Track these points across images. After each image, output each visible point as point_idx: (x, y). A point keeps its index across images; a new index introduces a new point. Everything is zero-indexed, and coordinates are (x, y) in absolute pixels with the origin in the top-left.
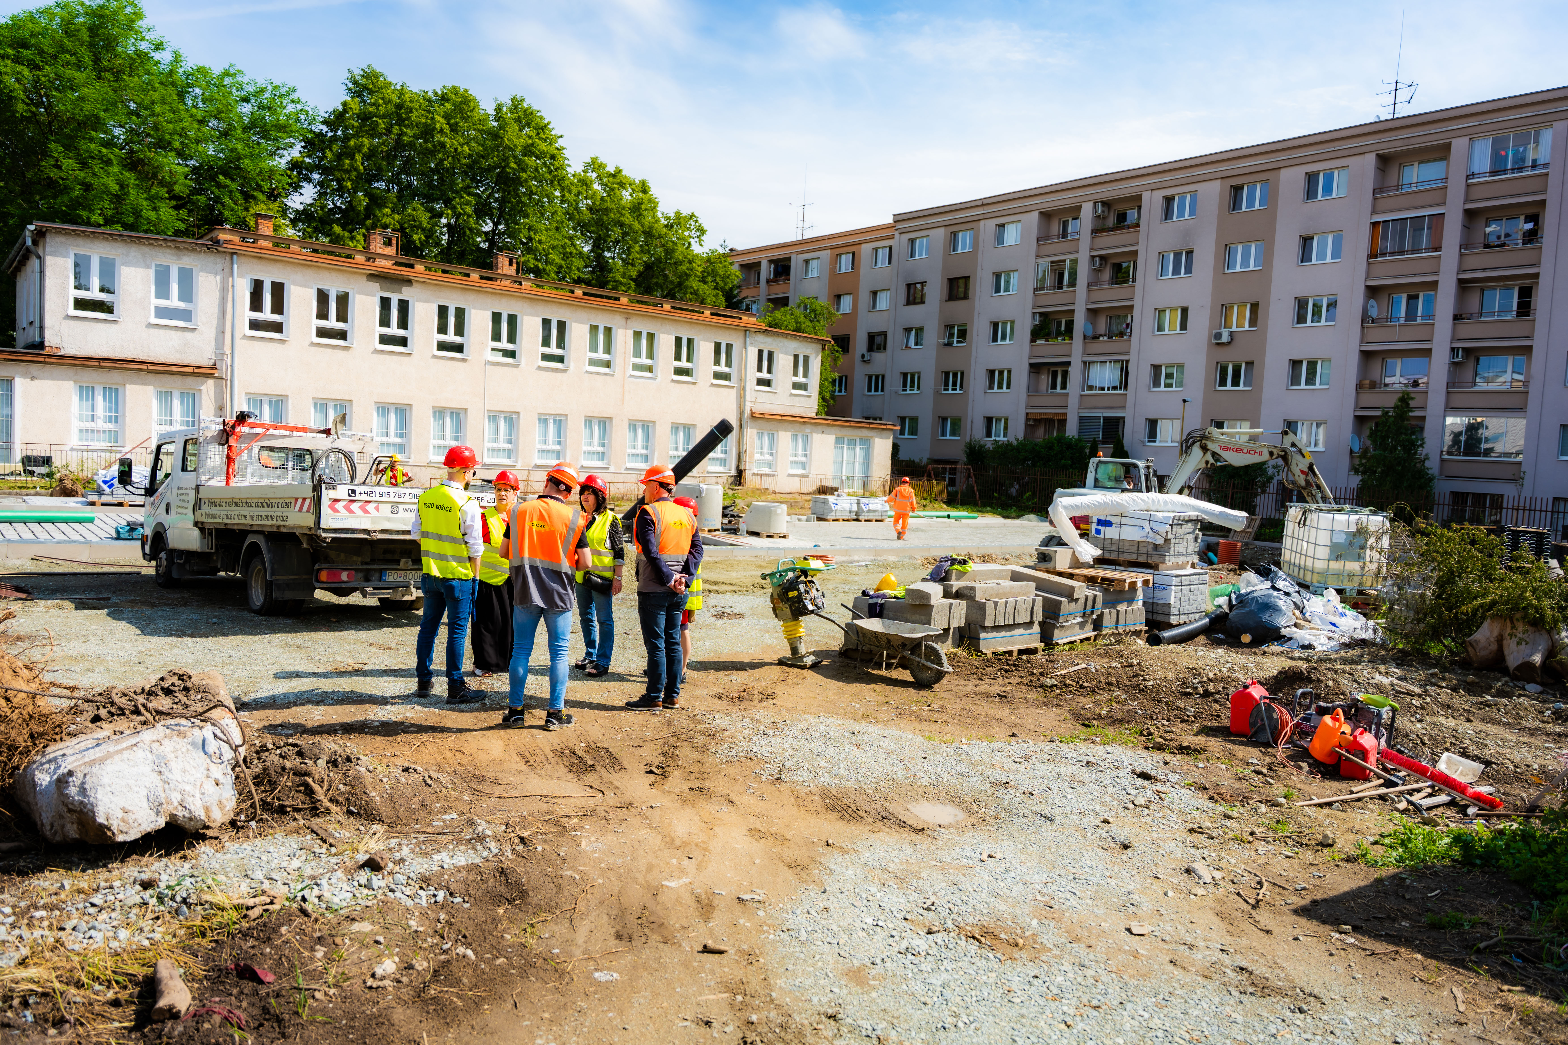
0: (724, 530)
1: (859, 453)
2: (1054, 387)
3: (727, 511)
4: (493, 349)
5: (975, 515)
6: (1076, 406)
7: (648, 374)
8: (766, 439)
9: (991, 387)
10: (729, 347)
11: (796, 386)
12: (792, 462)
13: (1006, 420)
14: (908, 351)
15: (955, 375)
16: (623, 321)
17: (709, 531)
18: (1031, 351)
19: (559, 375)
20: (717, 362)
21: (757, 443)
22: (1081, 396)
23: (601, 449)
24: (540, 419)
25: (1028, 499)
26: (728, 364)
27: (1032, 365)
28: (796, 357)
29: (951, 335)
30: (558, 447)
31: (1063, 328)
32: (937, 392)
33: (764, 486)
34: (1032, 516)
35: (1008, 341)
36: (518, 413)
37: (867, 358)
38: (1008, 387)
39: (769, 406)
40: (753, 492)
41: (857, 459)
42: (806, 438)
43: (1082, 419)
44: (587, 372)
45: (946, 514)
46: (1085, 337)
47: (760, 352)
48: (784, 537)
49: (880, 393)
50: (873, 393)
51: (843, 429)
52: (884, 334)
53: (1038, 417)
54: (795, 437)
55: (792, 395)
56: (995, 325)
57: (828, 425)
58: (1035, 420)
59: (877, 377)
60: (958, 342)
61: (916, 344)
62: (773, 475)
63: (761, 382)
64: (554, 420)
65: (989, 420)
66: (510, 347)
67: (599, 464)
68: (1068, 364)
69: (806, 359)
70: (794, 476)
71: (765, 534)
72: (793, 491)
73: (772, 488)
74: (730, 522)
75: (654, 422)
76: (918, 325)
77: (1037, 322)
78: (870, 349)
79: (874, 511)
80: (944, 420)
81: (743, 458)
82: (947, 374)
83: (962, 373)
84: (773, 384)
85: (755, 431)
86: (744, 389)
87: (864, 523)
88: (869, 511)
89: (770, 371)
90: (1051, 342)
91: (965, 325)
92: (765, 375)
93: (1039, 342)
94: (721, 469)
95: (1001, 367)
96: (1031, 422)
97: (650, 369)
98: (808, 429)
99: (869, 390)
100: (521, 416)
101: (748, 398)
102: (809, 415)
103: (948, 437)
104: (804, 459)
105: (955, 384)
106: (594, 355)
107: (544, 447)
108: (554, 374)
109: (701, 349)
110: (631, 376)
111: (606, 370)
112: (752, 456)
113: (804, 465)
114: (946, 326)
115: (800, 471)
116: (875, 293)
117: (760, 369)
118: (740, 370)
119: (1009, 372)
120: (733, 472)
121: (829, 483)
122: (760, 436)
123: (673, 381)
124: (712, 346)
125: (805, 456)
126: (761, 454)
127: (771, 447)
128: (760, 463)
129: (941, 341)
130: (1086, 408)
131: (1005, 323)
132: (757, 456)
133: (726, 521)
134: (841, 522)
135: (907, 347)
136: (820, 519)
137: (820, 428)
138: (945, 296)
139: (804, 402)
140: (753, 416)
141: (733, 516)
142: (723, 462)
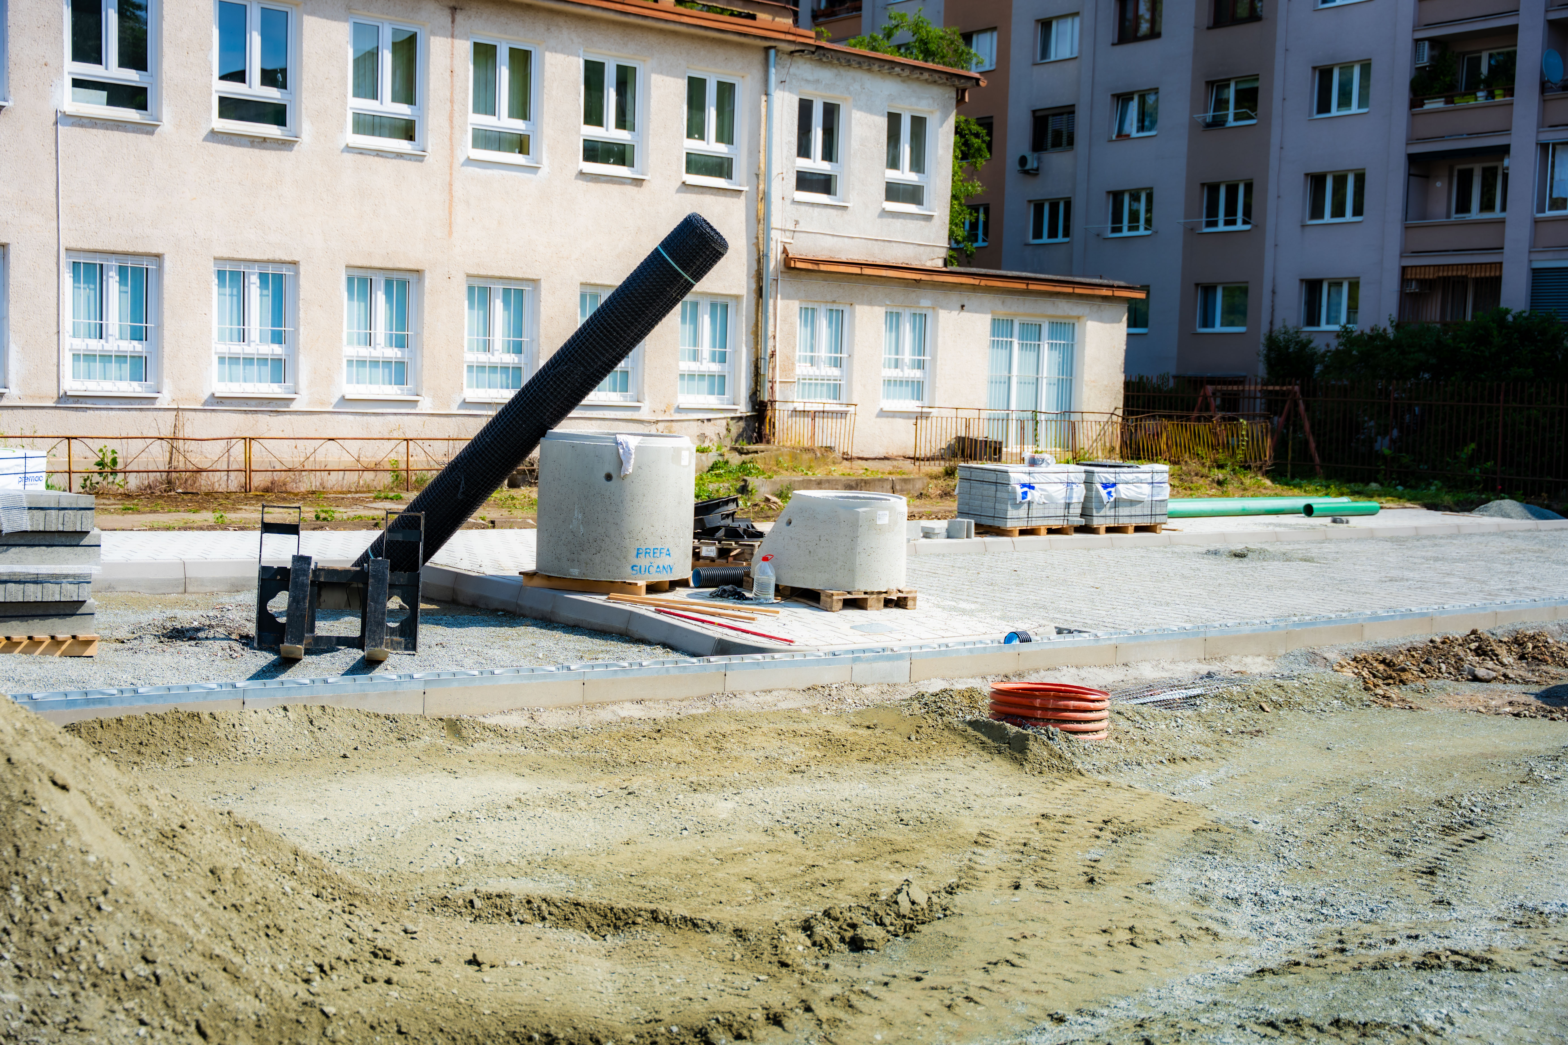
0: (701, 581)
1: (1049, 357)
2: (1464, 206)
3: (714, 519)
4: (77, 83)
5: (1374, 504)
6: (1525, 245)
7: (517, 158)
8: (823, 324)
9: (1317, 212)
10: (726, 91)
11: (894, 192)
12: (889, 382)
13: (1354, 286)
14: (1123, 145)
15: (1232, 191)
16: (444, 18)
17: (652, 588)
18: (1411, 126)
19: (270, 156)
20: (695, 129)
21: (801, 333)
22: (1536, 222)
23: (394, 353)
24: (221, 274)
25: (1472, 461)
26: (725, 135)
27: (1413, 159)
28: (894, 120)
29: (1221, 104)
30: (277, 350)
31: (1484, 69)
32: (1191, 231)
33: (822, 440)
34: (1508, 504)
35: (1354, 109)
36: (158, 256)
37: (1031, 164)
38: (1358, 210)
39: (829, 242)
40: (794, 457)
41: (1045, 372)
42: (921, 322)
43: (1537, 275)
44: (349, 149)
45: (1300, 502)
46: (1544, 87)
47: (805, 108)
48: (900, 603)
49: (1060, 239)
50: (1045, 240)
51: (1009, 299)
52: (1069, 111)
53: (1430, 275)
54: (893, 319)
55: (885, 213)
56: (1325, 74)
57: (974, 288)
58: (1421, 282)
59: (1054, 206)
60: (1237, 118)
61: (1141, 128)
62: (843, 414)
63: (805, 182)
64: (263, 277)
65: (1313, 287)
66: (131, 77)
67: (392, 391)
68: (1505, 150)
69: (919, 123)
70: (894, 414)
71: (839, 596)
72: (893, 452)
73: (842, 446)
74: (723, 553)
75: (535, 282)
76: (1143, 84)
77: (1425, 61)
78: (1039, 144)
79: (1132, 503)
80: (1208, 290)
81: (767, 373)
82: (1213, 189)
83: (1249, 187)
84: (840, 186)
85: (795, 305)
86: (765, 197)
87: (1103, 536)
88: (1117, 503)
89: (829, 154)
90: (1460, 103)
91: (1256, 78)
92: (816, 164)
93: (1429, 106)
94: (713, 401)
95: (1340, 165)
96: (1414, 288)
97: (521, 144)
98: (925, 301)
99: (1038, 234)
100: (167, 264)
101: (776, 221)
102: (929, 265)
103: (1218, 328)
104: (917, 374)
105: (1231, 210)
106: (368, 105)
107: (237, 349)
108: (256, 152)
109: (655, 94)
110: (470, 161)
111: (403, 145)
112: (789, 367)
113: (917, 389)
114: (1210, 84)
115: (912, 406)
116: (1046, 25)
117: (804, 150)
118: (754, 151)
119: (1360, 179)
120: (743, 408)
121: (980, 432)
122: (809, 315)
123: (581, 174)
124: (682, 86)
125: (920, 365)
126: (812, 361)
127: (838, 343)
128: (809, 383)
129: (1199, 116)
130: (1547, 249)
131: (1346, 68)
132: (802, 369)
133: (709, 550)
134: (1044, 537)
135: (1122, 135)
136: (983, 530)
137: (955, 298)
138: (1207, 18)
139: (915, 232)
140: (789, 266)
141: (733, 534)
142: (719, 383)
